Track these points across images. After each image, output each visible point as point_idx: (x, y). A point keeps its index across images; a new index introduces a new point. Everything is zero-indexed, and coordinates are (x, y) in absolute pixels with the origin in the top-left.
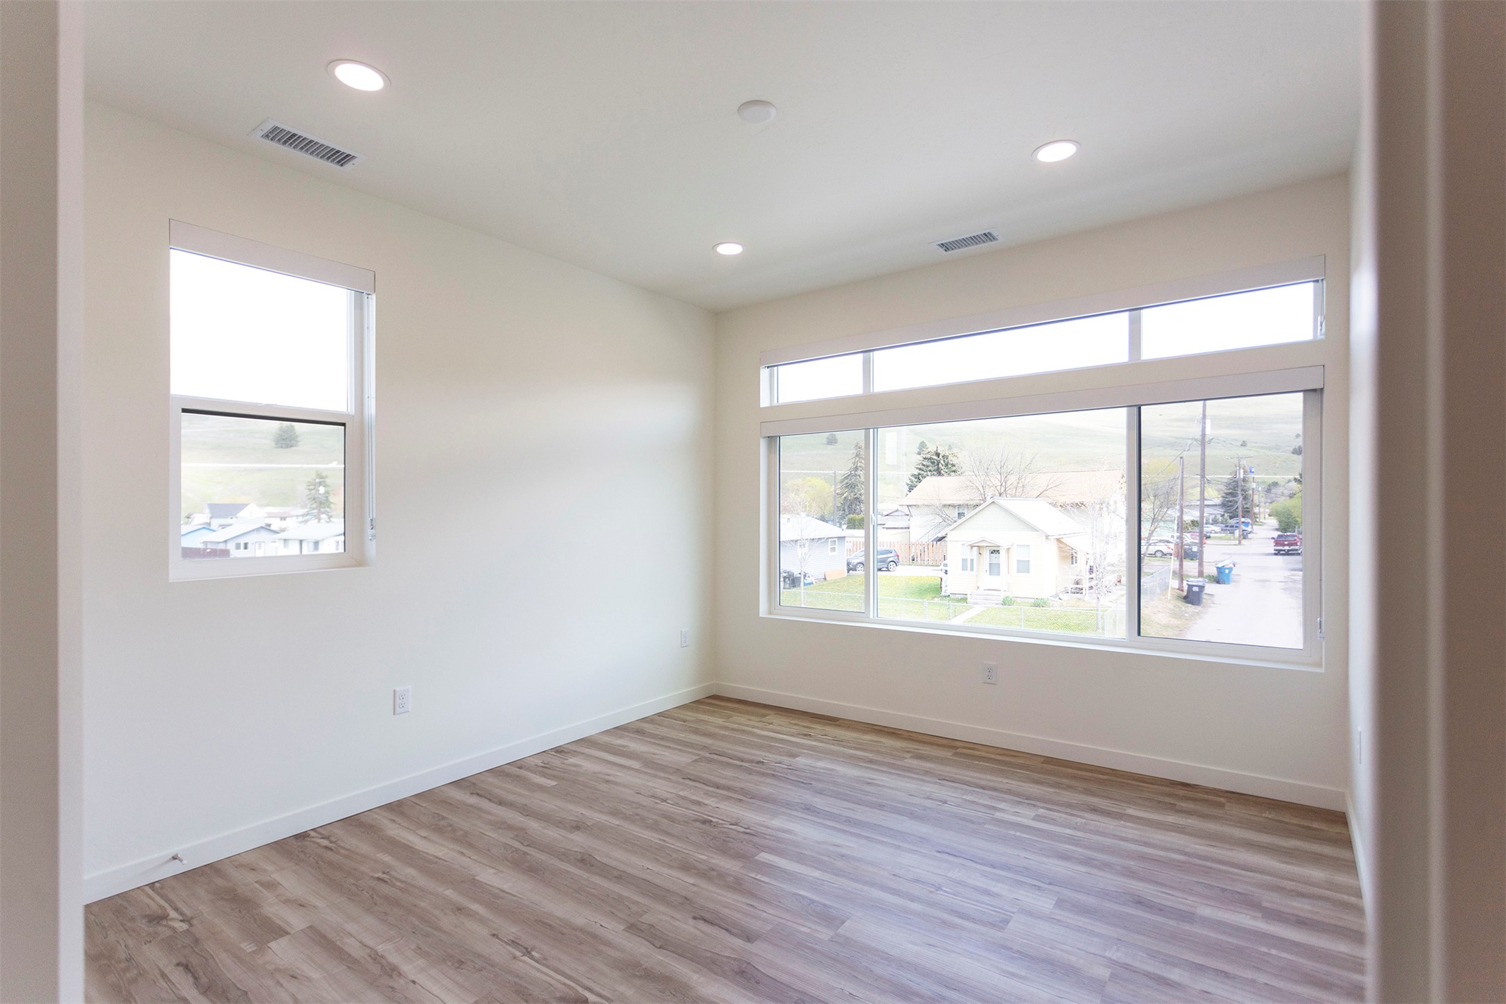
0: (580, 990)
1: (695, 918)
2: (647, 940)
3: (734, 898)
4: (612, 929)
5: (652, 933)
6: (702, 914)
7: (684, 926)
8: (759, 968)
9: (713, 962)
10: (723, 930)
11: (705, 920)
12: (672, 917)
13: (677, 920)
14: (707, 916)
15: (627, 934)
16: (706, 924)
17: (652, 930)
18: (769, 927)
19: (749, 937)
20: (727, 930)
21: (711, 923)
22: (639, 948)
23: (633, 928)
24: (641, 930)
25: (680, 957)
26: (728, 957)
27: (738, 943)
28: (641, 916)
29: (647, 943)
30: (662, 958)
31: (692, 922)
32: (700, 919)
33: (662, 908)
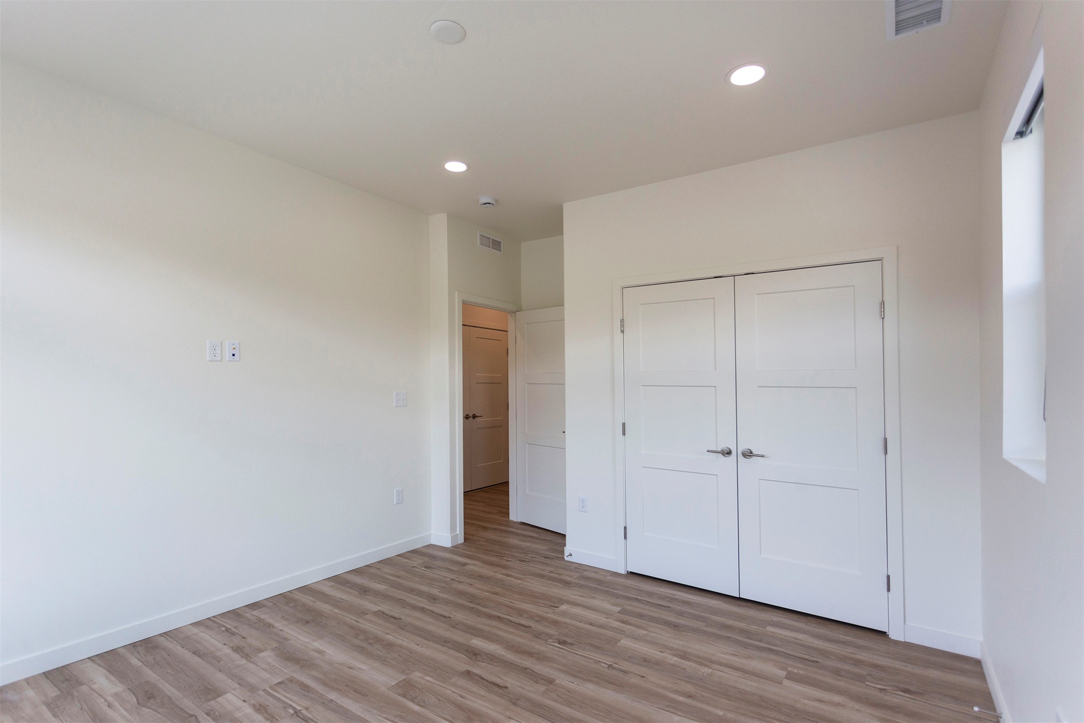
0: (565, 648)
1: (506, 687)
2: (536, 673)
3: (476, 705)
4: (563, 680)
5: (535, 678)
6: (501, 690)
7: (513, 682)
8: (465, 656)
9: (492, 660)
10: (486, 679)
11: (498, 686)
12: (523, 688)
13: (518, 686)
14: (497, 689)
15: (555, 678)
16: (497, 683)
17: (535, 680)
18: (453, 680)
19: (468, 674)
20: (483, 679)
21: (494, 684)
22: (539, 668)
23: (550, 681)
24: (543, 679)
25: (513, 662)
26: (483, 662)
27: (476, 671)
28: (547, 690)
29: (535, 671)
30: (524, 662)
31: (508, 685)
32: (502, 687)
33: (532, 695)
